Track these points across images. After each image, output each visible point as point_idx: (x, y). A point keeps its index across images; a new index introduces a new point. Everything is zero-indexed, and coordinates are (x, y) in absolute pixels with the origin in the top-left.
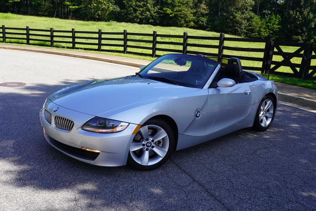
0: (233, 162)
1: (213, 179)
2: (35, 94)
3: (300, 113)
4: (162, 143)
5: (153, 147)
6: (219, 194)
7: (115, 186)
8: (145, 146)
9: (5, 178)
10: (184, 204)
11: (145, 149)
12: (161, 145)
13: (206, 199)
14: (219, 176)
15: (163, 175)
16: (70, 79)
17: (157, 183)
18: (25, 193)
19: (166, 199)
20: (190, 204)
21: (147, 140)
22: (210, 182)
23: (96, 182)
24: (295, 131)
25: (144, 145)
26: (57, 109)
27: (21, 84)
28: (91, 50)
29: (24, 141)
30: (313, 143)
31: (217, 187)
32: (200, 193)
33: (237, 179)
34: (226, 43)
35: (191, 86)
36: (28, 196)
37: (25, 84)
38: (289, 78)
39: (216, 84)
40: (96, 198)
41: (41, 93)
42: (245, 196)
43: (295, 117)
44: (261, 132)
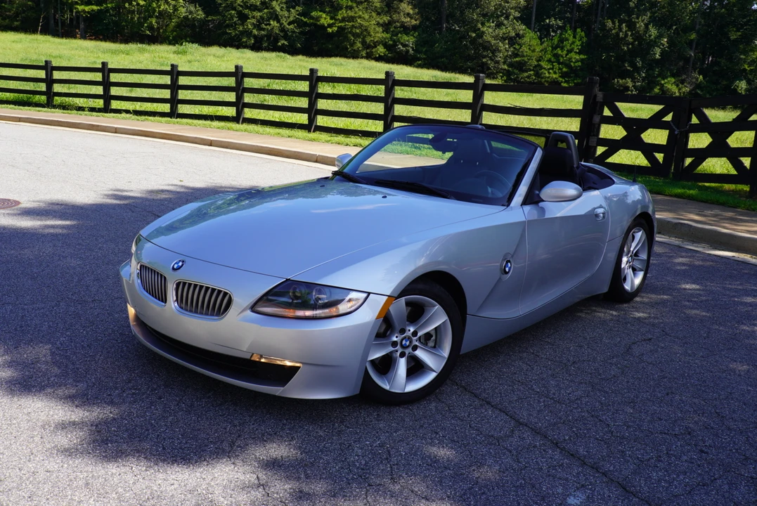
0: (590, 376)
1: (560, 418)
2: (53, 227)
3: (690, 257)
4: (434, 338)
5: (415, 348)
6: (587, 452)
7: (340, 444)
8: (398, 347)
9: (64, 440)
10: (518, 480)
11: (398, 354)
12: (431, 344)
13: (563, 464)
14: (571, 411)
15: (443, 412)
16: (126, 188)
17: (437, 433)
18: (131, 474)
19: (474, 470)
20: (531, 479)
21: (403, 331)
22: (555, 424)
23: (292, 438)
24: (696, 299)
25: (394, 344)
26: (180, 264)
27: (8, 203)
28: (154, 116)
29: (76, 347)
30: (745, 324)
31: (577, 436)
32: (544, 451)
33: (613, 414)
34: (490, 98)
35: (481, 201)
36: (141, 480)
37: (17, 203)
38: (642, 178)
39: (538, 195)
40: (307, 477)
41: (68, 225)
42: (647, 453)
43: (684, 268)
44: (625, 305)
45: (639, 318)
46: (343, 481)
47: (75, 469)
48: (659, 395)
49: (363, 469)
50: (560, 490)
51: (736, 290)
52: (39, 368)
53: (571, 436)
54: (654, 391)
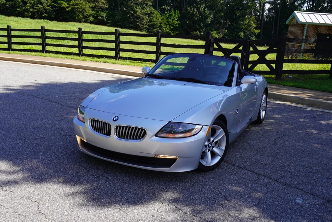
0: (269, 153)
1: (271, 171)
4: (218, 143)
5: (213, 147)
6: (290, 182)
8: (208, 147)
11: (208, 150)
13: (285, 188)
14: (272, 167)
15: (227, 173)
21: (209, 140)
24: (284, 121)
25: (206, 146)
26: (117, 118)
31: (282, 177)
32: (274, 184)
33: (288, 167)
39: (241, 81)
40: (195, 204)
42: (310, 181)
43: (271, 109)
44: (261, 125)
45: (269, 129)
46: (210, 204)
47: (96, 212)
48: (299, 158)
49: (214, 198)
50: (291, 198)
51: (296, 117)
52: (41, 170)
53: (280, 177)
54: (296, 157)
